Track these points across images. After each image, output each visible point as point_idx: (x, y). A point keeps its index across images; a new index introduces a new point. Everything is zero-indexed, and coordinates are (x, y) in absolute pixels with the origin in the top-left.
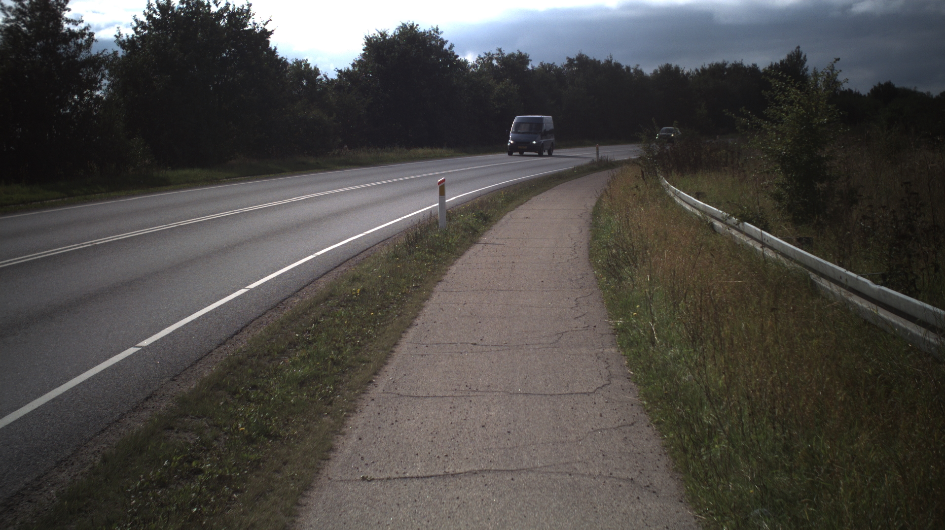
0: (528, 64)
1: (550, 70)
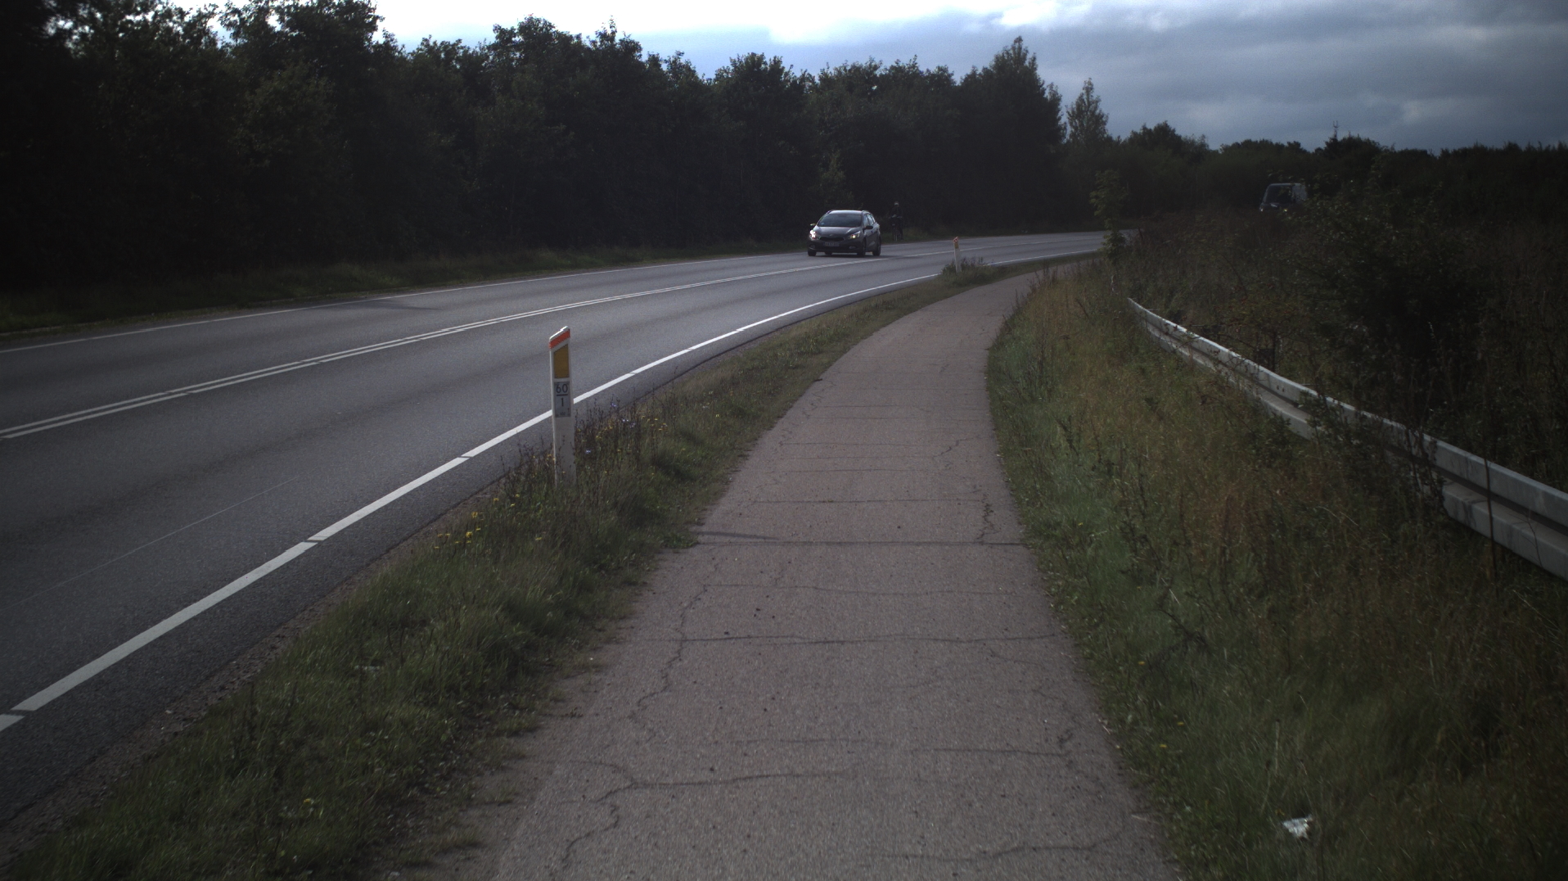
1: (446, 59)
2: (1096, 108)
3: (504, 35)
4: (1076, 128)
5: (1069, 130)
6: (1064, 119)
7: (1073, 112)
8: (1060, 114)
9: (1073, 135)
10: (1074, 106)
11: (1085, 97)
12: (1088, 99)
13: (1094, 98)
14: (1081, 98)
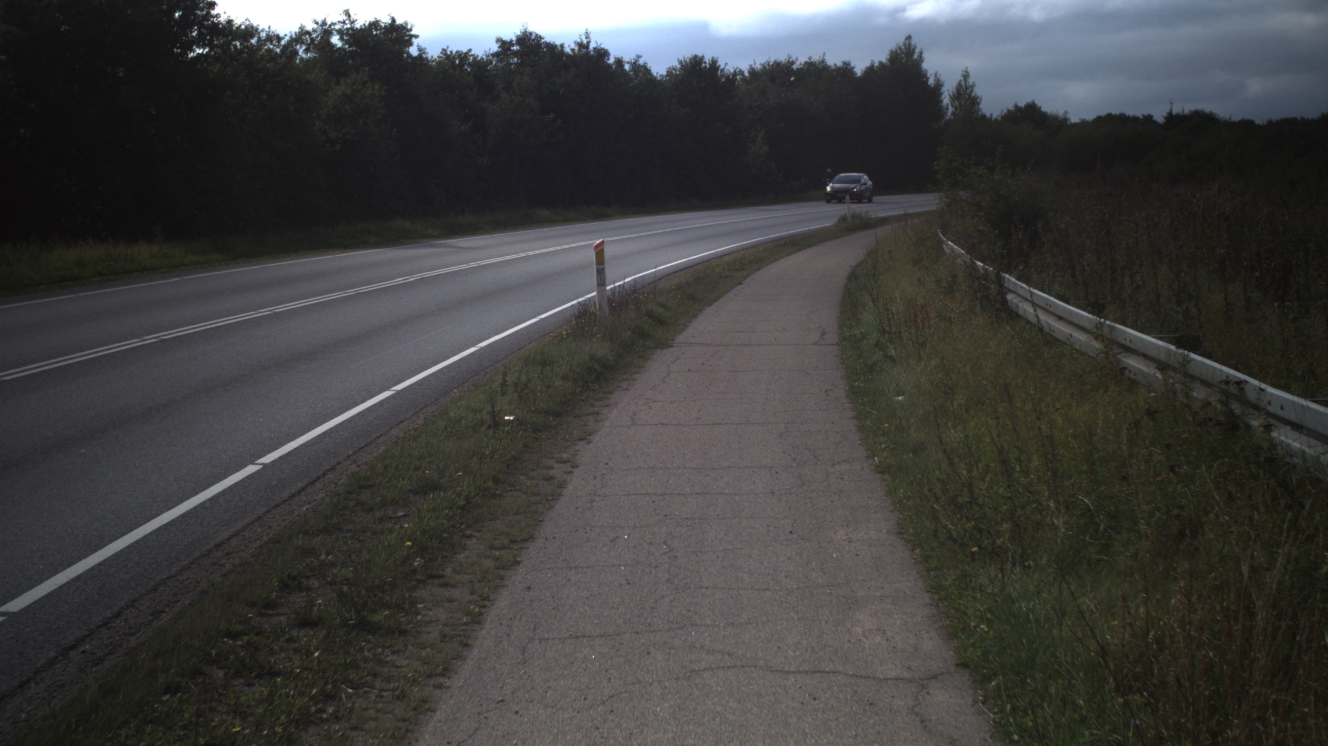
0: (411, 44)
1: (462, 64)
2: (972, 91)
3: (504, 45)
4: (956, 108)
5: (951, 109)
6: (946, 100)
7: (954, 95)
8: (943, 96)
9: (953, 114)
10: (954, 90)
12: (965, 84)
13: (970, 83)
14: (959, 85)
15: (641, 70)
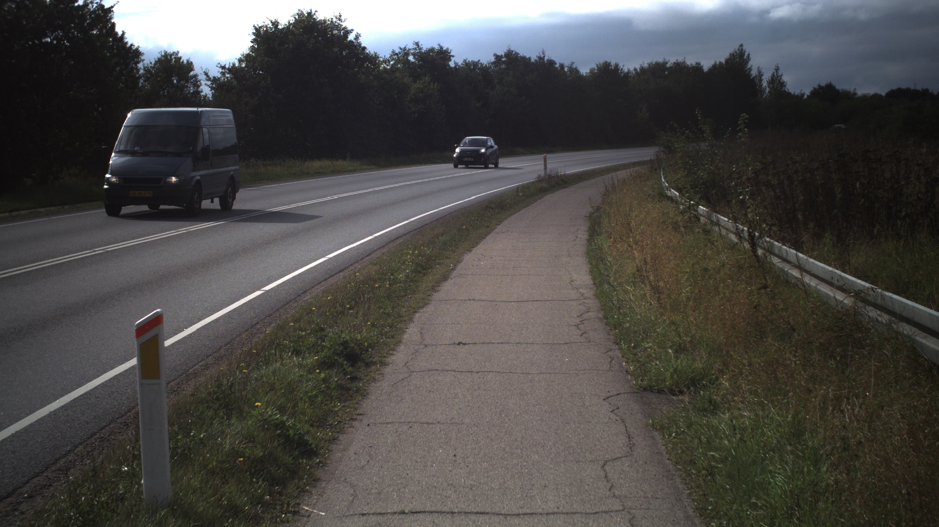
0: (451, 60)
1: (474, 69)
2: (781, 79)
3: (498, 58)
4: (771, 89)
5: (768, 90)
6: (765, 84)
7: (769, 81)
8: (763, 81)
9: (769, 92)
10: (770, 78)
11: (775, 74)
12: (777, 74)
13: (780, 74)
14: (773, 75)
15: (574, 71)
